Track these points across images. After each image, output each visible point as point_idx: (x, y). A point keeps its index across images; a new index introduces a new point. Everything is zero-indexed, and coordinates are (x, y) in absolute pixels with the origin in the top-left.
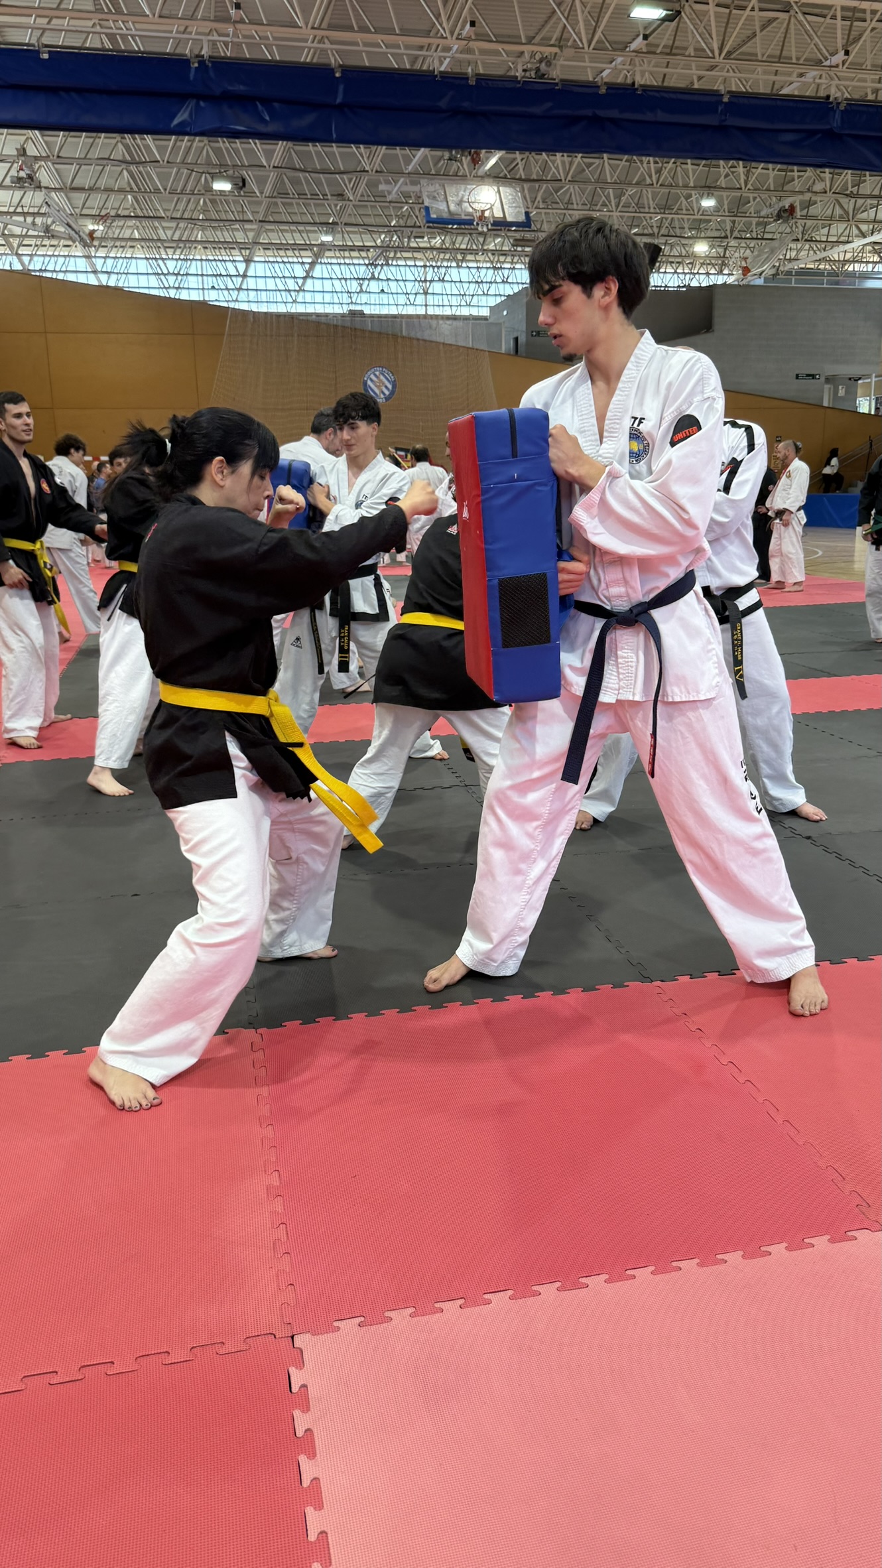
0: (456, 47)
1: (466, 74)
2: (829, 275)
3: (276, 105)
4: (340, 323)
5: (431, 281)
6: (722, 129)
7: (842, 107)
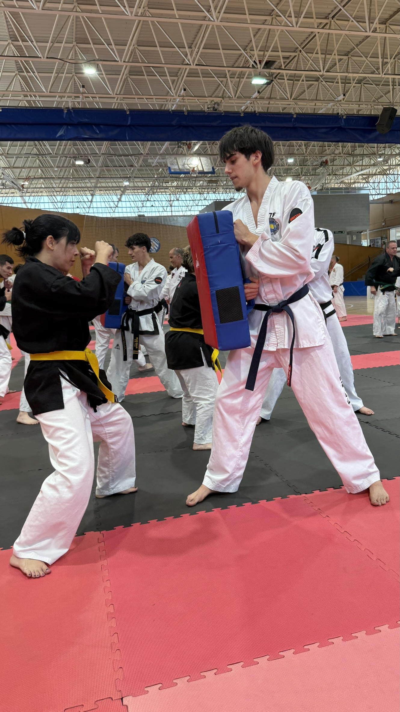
0: (178, 100)
1: (183, 110)
2: (345, 189)
3: (102, 126)
4: (134, 220)
5: (173, 201)
6: (294, 128)
7: (344, 117)
